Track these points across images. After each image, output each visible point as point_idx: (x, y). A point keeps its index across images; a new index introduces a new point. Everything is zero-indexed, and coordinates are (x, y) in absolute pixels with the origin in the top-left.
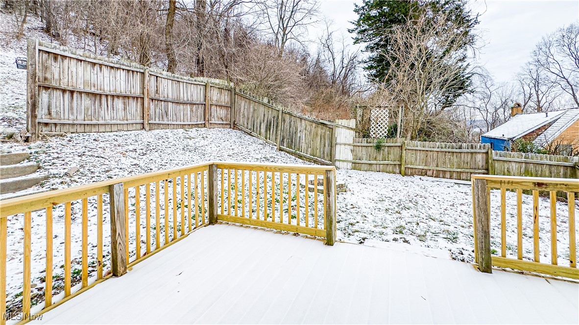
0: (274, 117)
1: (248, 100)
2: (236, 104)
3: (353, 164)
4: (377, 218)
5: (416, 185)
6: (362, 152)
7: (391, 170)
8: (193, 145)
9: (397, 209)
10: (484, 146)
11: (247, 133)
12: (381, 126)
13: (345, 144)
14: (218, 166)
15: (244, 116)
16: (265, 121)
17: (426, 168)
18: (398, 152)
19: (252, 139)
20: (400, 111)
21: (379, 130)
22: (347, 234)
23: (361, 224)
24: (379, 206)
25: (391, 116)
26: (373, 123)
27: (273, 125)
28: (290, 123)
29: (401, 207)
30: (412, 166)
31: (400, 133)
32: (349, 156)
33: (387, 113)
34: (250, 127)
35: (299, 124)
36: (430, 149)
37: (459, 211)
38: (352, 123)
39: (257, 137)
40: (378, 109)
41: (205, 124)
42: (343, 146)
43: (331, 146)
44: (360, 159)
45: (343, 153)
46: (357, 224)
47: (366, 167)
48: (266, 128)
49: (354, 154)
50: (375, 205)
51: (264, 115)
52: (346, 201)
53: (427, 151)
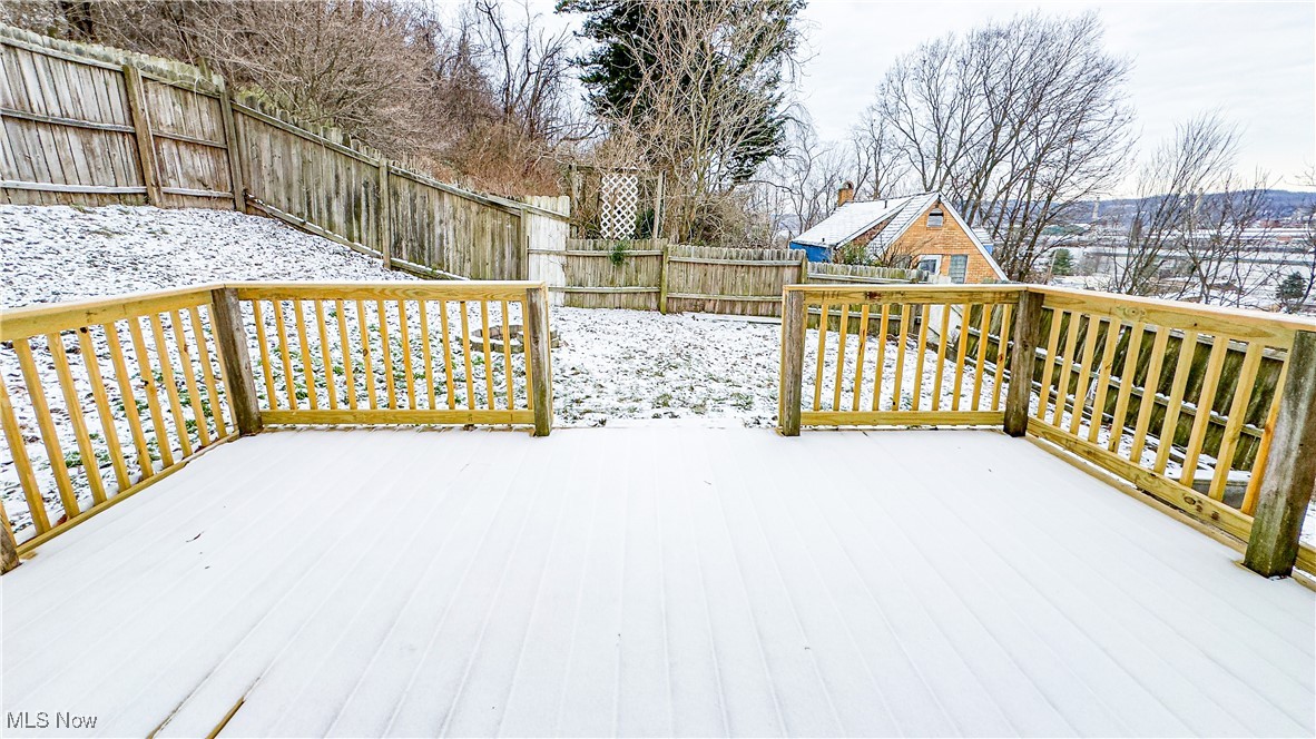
0: (366, 185)
1: (279, 133)
2: (243, 141)
3: (568, 296)
4: (622, 387)
5: (686, 327)
6: (586, 270)
7: (642, 304)
8: (123, 252)
9: (656, 369)
10: (797, 253)
11: (293, 225)
12: (623, 213)
13: (549, 253)
14: (240, 293)
15: (274, 179)
16: (343, 193)
17: (703, 297)
18: (655, 268)
19: (310, 241)
20: (660, 182)
21: (618, 221)
22: (570, 418)
23: (594, 400)
24: (625, 366)
25: (644, 192)
26: (607, 207)
27: (367, 206)
28: (413, 200)
29: (663, 365)
30: (679, 295)
31: (659, 229)
32: (558, 278)
33: (633, 186)
34: (297, 208)
35: (436, 203)
36: (712, 261)
37: (754, 364)
38: (563, 205)
39: (325, 236)
40: (616, 176)
41: (145, 194)
42: (544, 257)
43: (519, 258)
44: (580, 285)
45: (546, 272)
46: (587, 400)
47: (594, 300)
48: (348, 211)
49: (570, 272)
50: (616, 366)
51: (337, 177)
52: (562, 364)
53: (707, 264)
